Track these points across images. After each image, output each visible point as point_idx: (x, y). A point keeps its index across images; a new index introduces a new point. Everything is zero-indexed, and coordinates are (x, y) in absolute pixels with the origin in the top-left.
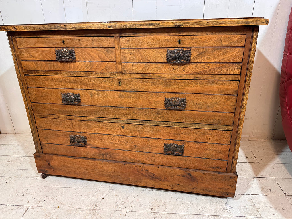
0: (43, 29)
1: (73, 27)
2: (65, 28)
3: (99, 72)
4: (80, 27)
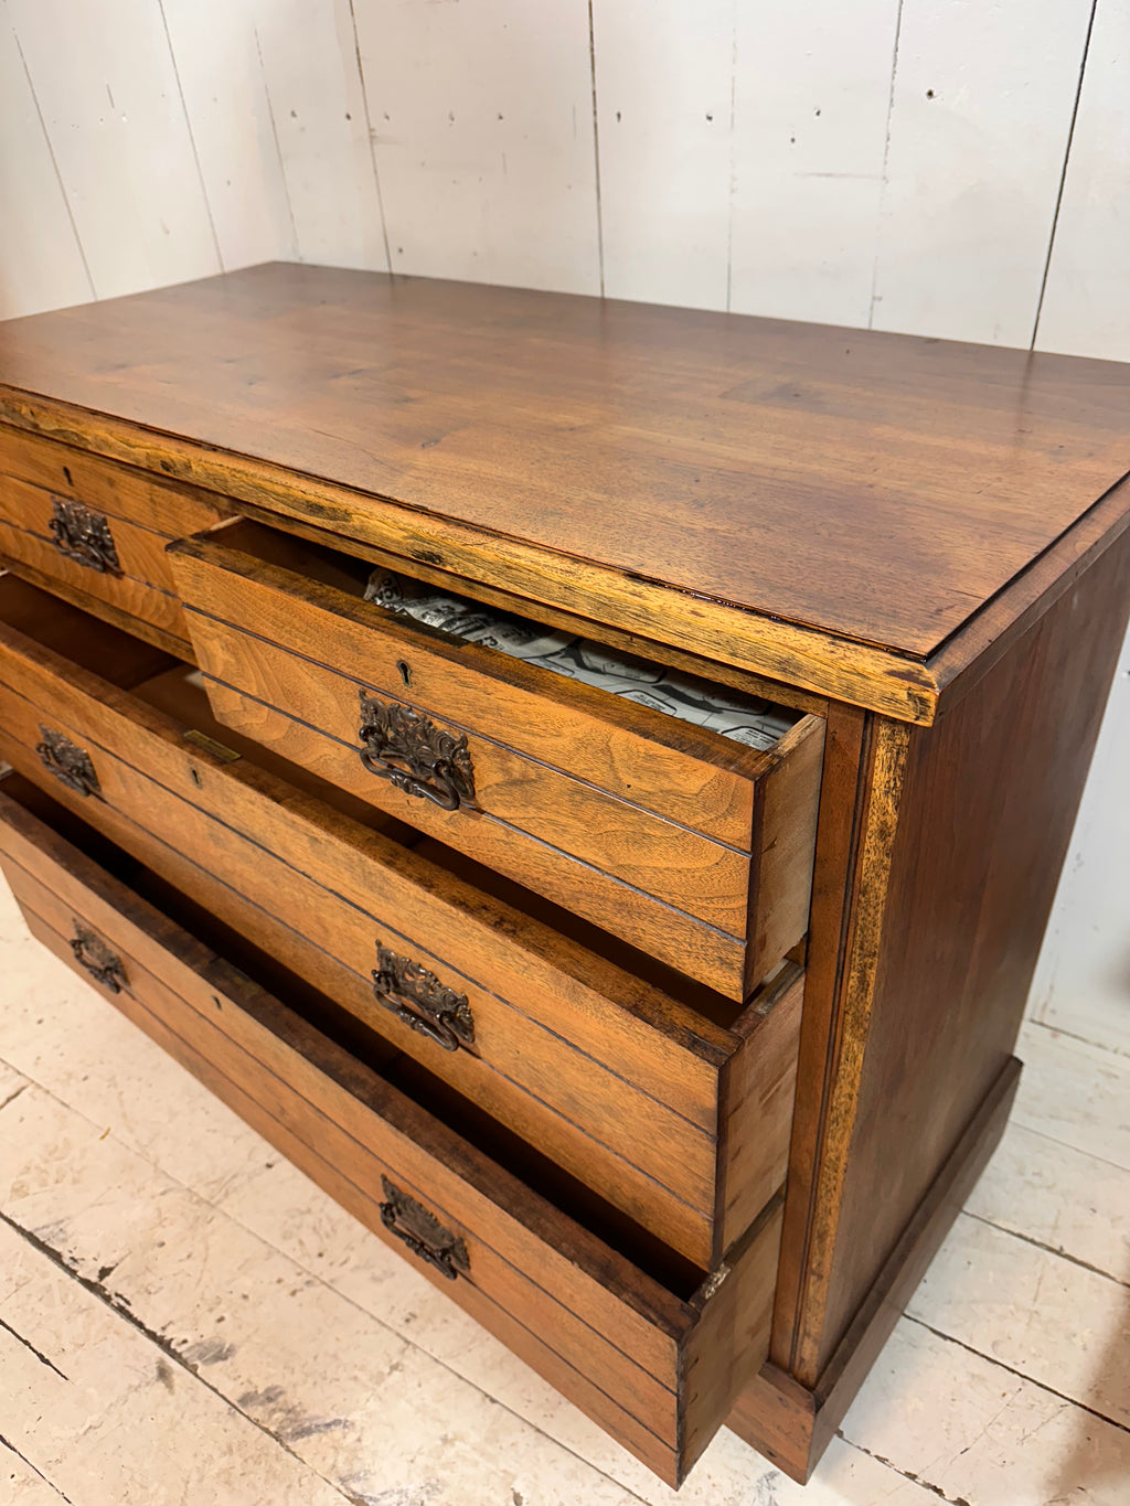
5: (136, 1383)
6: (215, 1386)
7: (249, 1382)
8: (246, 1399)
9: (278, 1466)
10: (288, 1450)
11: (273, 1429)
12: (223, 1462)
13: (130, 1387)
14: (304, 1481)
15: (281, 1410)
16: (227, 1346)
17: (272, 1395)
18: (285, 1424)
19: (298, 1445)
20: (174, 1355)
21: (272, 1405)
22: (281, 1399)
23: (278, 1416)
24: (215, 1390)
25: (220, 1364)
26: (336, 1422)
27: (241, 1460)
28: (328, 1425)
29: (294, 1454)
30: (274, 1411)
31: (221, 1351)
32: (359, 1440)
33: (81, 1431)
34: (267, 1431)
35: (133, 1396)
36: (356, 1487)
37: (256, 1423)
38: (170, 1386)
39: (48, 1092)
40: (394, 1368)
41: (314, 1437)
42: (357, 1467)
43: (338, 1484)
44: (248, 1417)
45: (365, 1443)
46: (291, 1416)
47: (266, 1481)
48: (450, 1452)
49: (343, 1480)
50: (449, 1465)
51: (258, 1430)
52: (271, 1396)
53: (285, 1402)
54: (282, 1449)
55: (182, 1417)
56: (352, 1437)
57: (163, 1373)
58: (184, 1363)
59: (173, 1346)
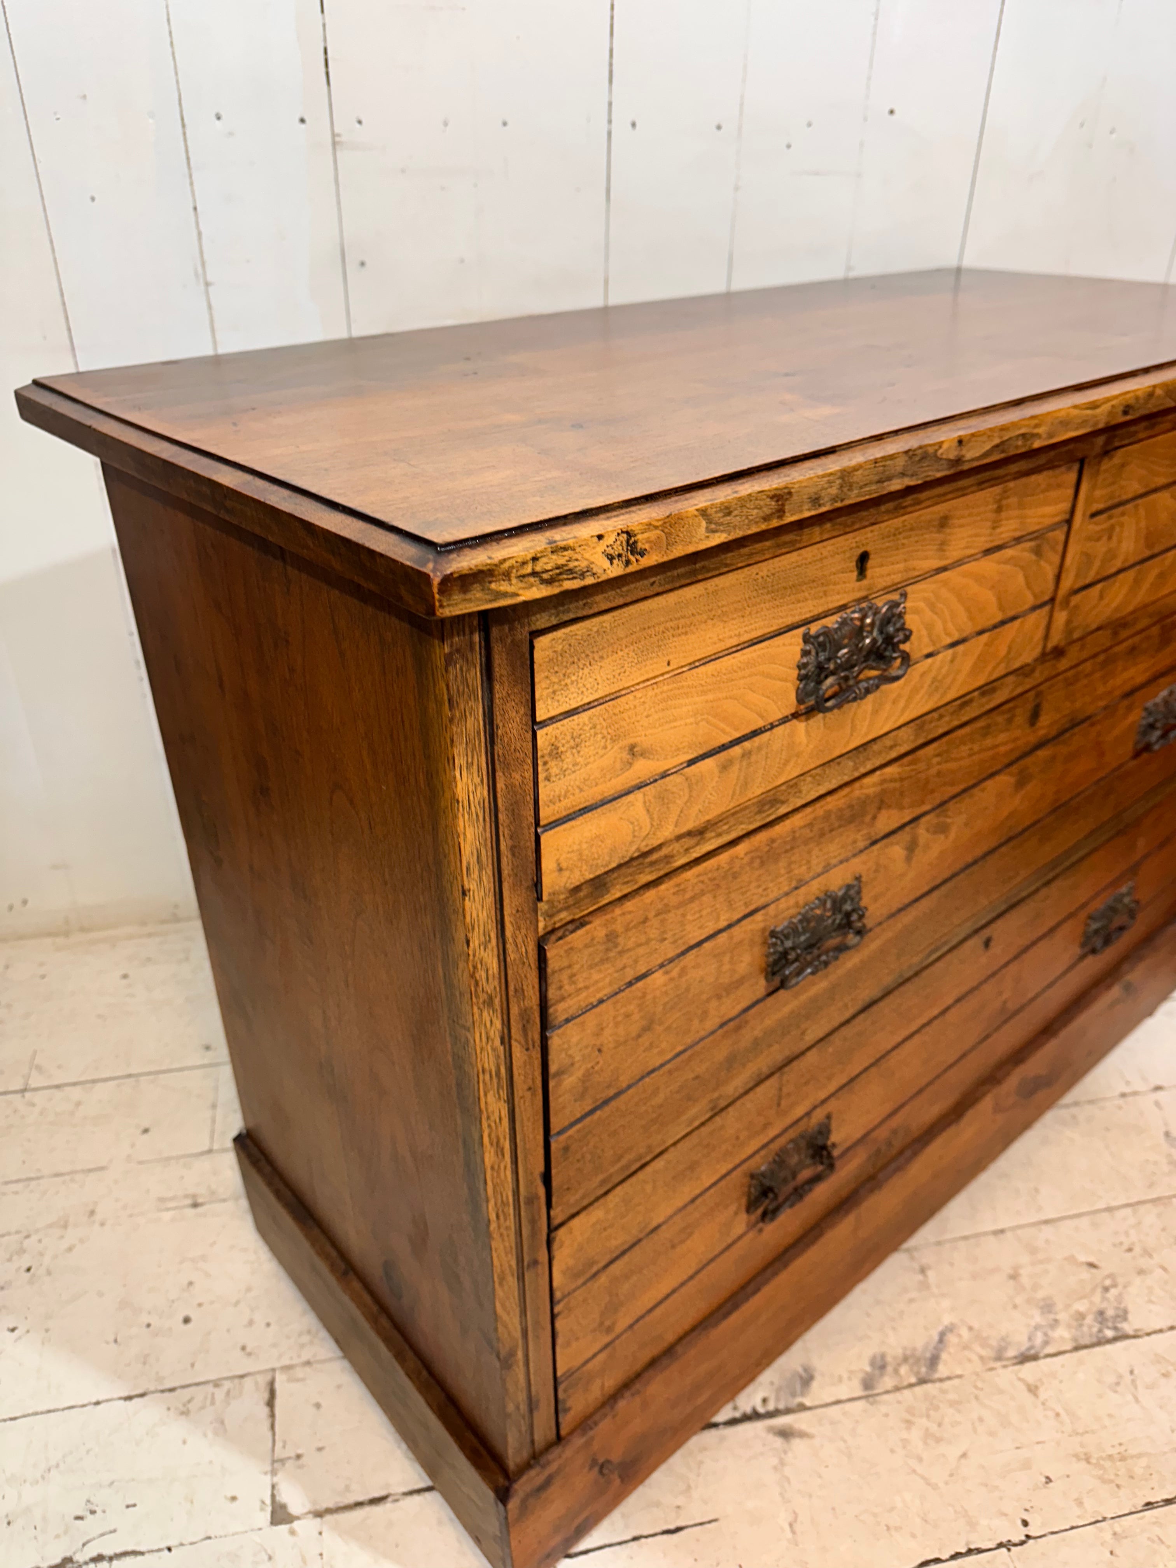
0: (834, 500)
1: (997, 441)
2: (958, 461)
3: (976, 694)
4: (1023, 435)
5: (775, 1461)
6: (833, 1399)
7: (851, 1372)
8: (868, 1384)
9: (952, 1396)
10: (941, 1380)
11: (913, 1380)
12: (915, 1436)
13: (775, 1468)
14: (979, 1385)
15: (899, 1365)
16: (800, 1370)
17: (879, 1362)
18: (915, 1369)
19: (942, 1370)
20: (770, 1415)
21: (890, 1369)
22: (889, 1359)
23: (904, 1370)
24: (838, 1402)
25: (815, 1385)
26: (942, 1335)
27: (924, 1420)
28: (941, 1341)
29: (949, 1378)
30: (896, 1371)
31: (801, 1377)
32: (971, 1329)
33: (789, 1535)
34: (911, 1386)
35: (787, 1471)
36: (1011, 1353)
37: (897, 1389)
38: (802, 1435)
39: (308, 1363)
40: (923, 1271)
41: (944, 1356)
42: (994, 1343)
43: (998, 1364)
44: (887, 1392)
45: (976, 1325)
46: (911, 1361)
47: (959, 1411)
48: (1025, 1280)
49: (999, 1358)
50: (1036, 1287)
51: (907, 1393)
52: (880, 1365)
53: (895, 1358)
54: (938, 1385)
55: (845, 1441)
56: (964, 1332)
57: (785, 1434)
58: (788, 1411)
59: (761, 1410)
